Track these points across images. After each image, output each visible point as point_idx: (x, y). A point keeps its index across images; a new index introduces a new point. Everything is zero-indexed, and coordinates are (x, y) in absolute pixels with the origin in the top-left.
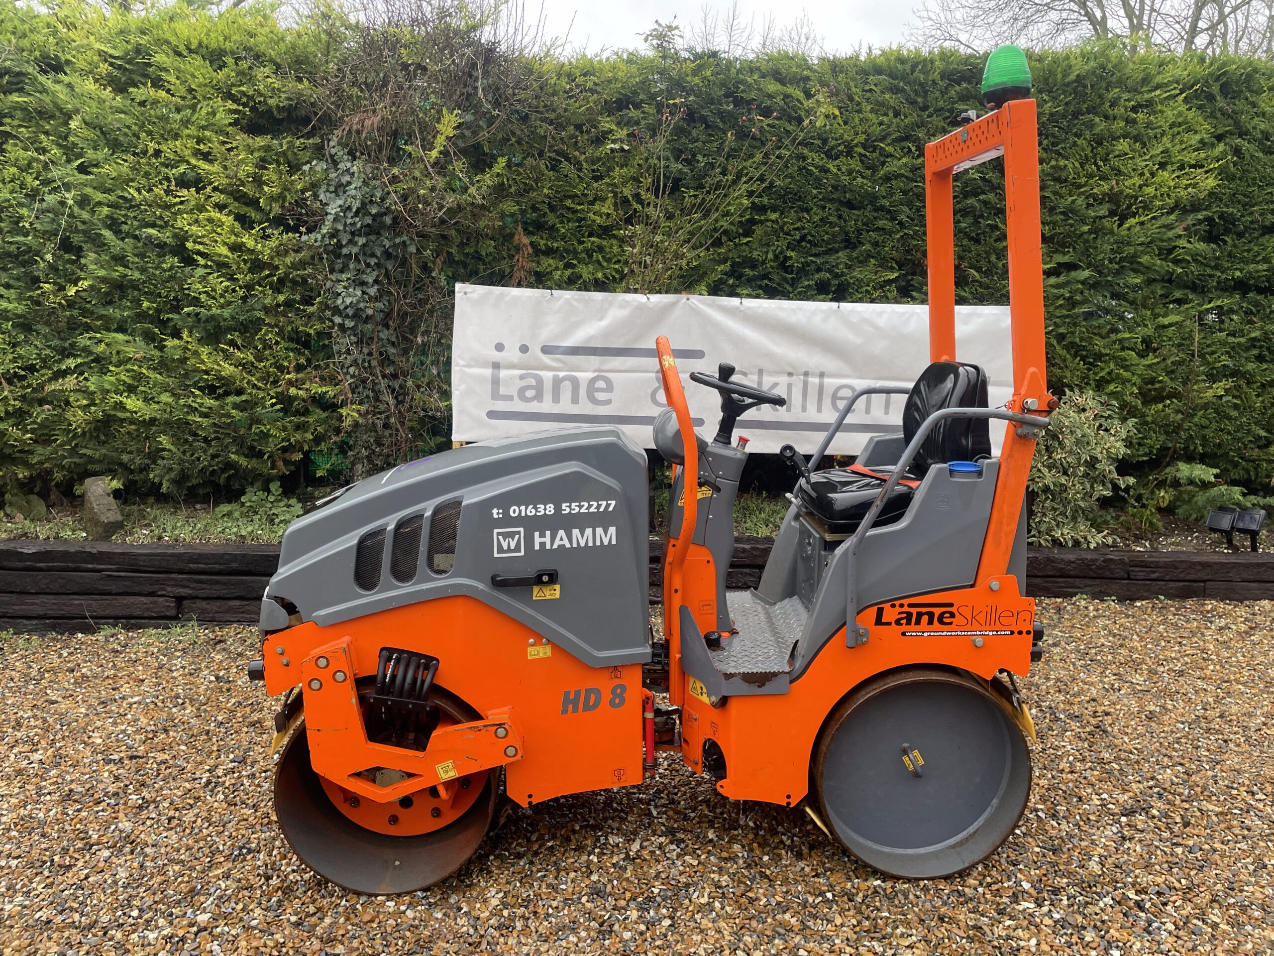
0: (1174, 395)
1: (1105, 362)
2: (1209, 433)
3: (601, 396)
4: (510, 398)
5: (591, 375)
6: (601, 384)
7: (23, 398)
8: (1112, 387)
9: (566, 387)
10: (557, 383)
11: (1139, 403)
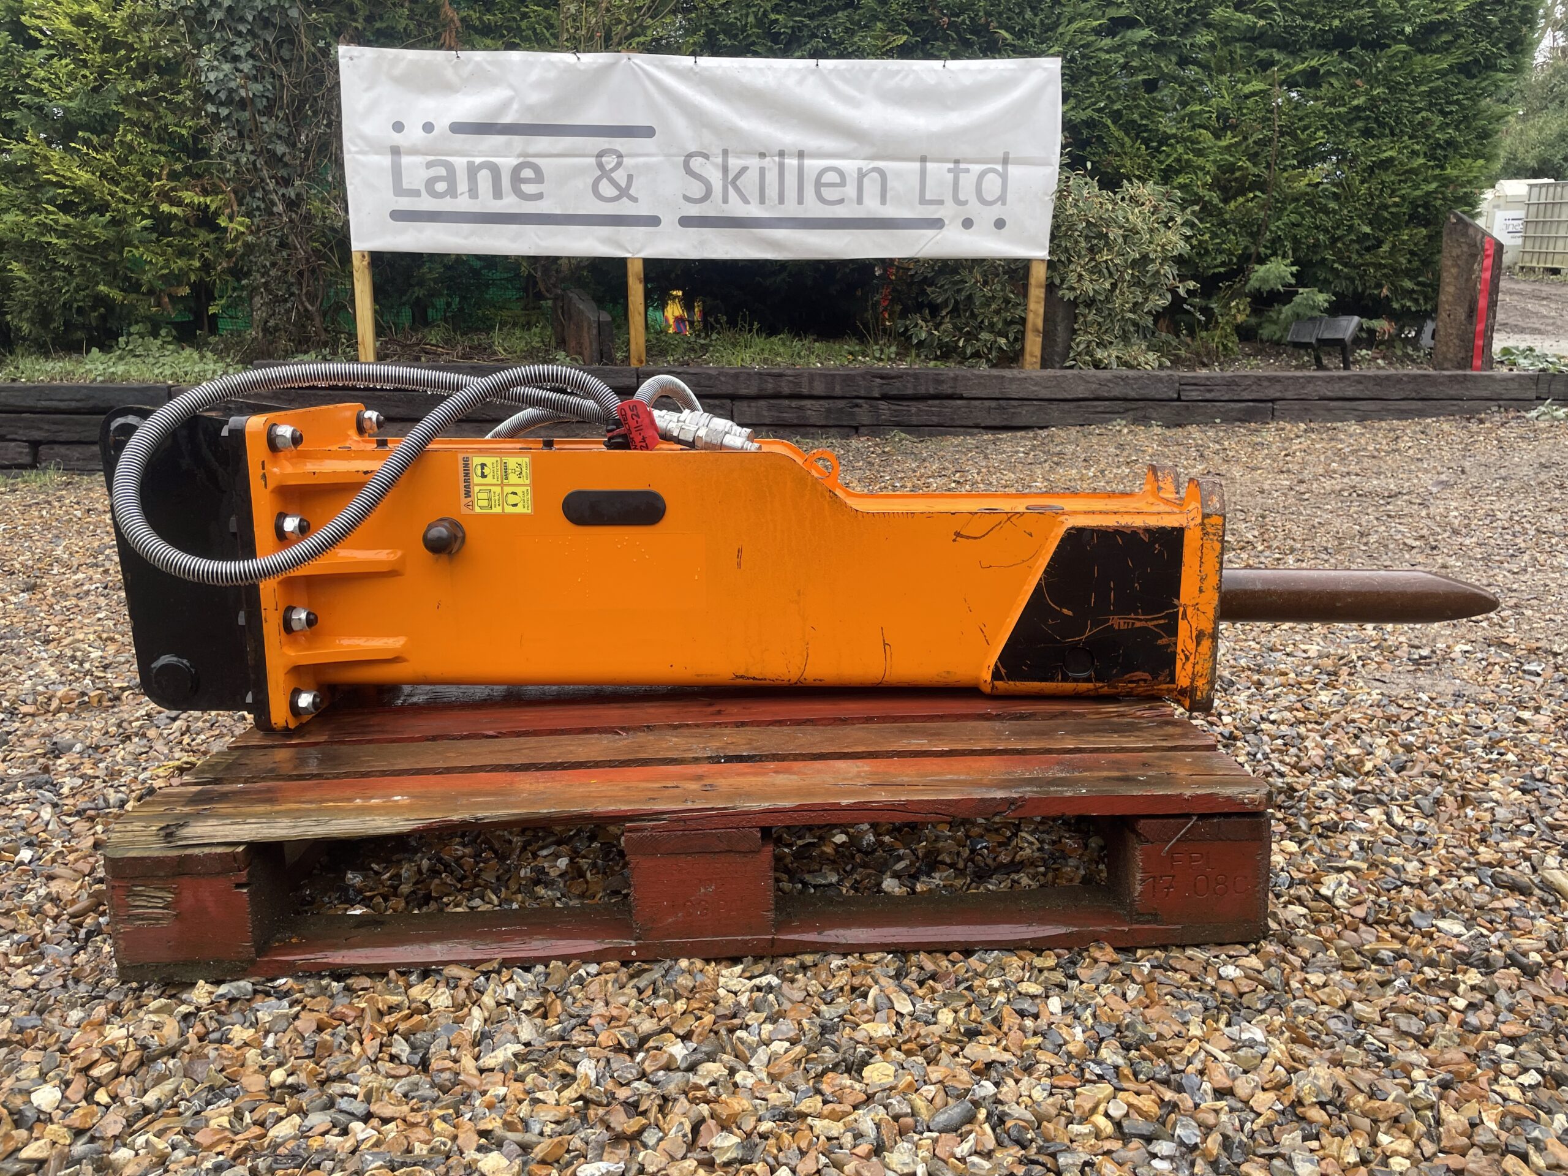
0: (1260, 185)
1: (1171, 145)
2: (1300, 233)
3: (528, 188)
4: (416, 193)
5: (514, 161)
6: (527, 173)
8: (1181, 180)
9: (484, 178)
10: (473, 171)
11: (1214, 197)
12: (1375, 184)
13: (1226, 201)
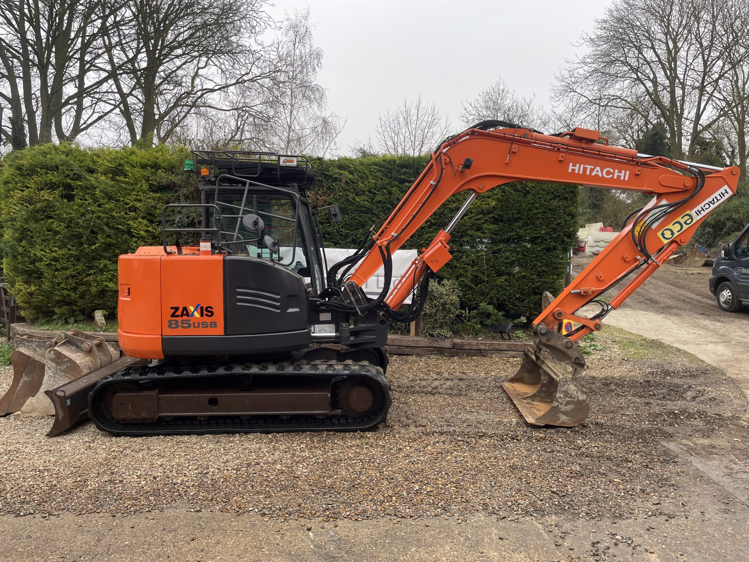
2: (498, 296)
7: (76, 283)
8: (462, 279)
11: (473, 285)
12: (520, 283)
13: (476, 285)
